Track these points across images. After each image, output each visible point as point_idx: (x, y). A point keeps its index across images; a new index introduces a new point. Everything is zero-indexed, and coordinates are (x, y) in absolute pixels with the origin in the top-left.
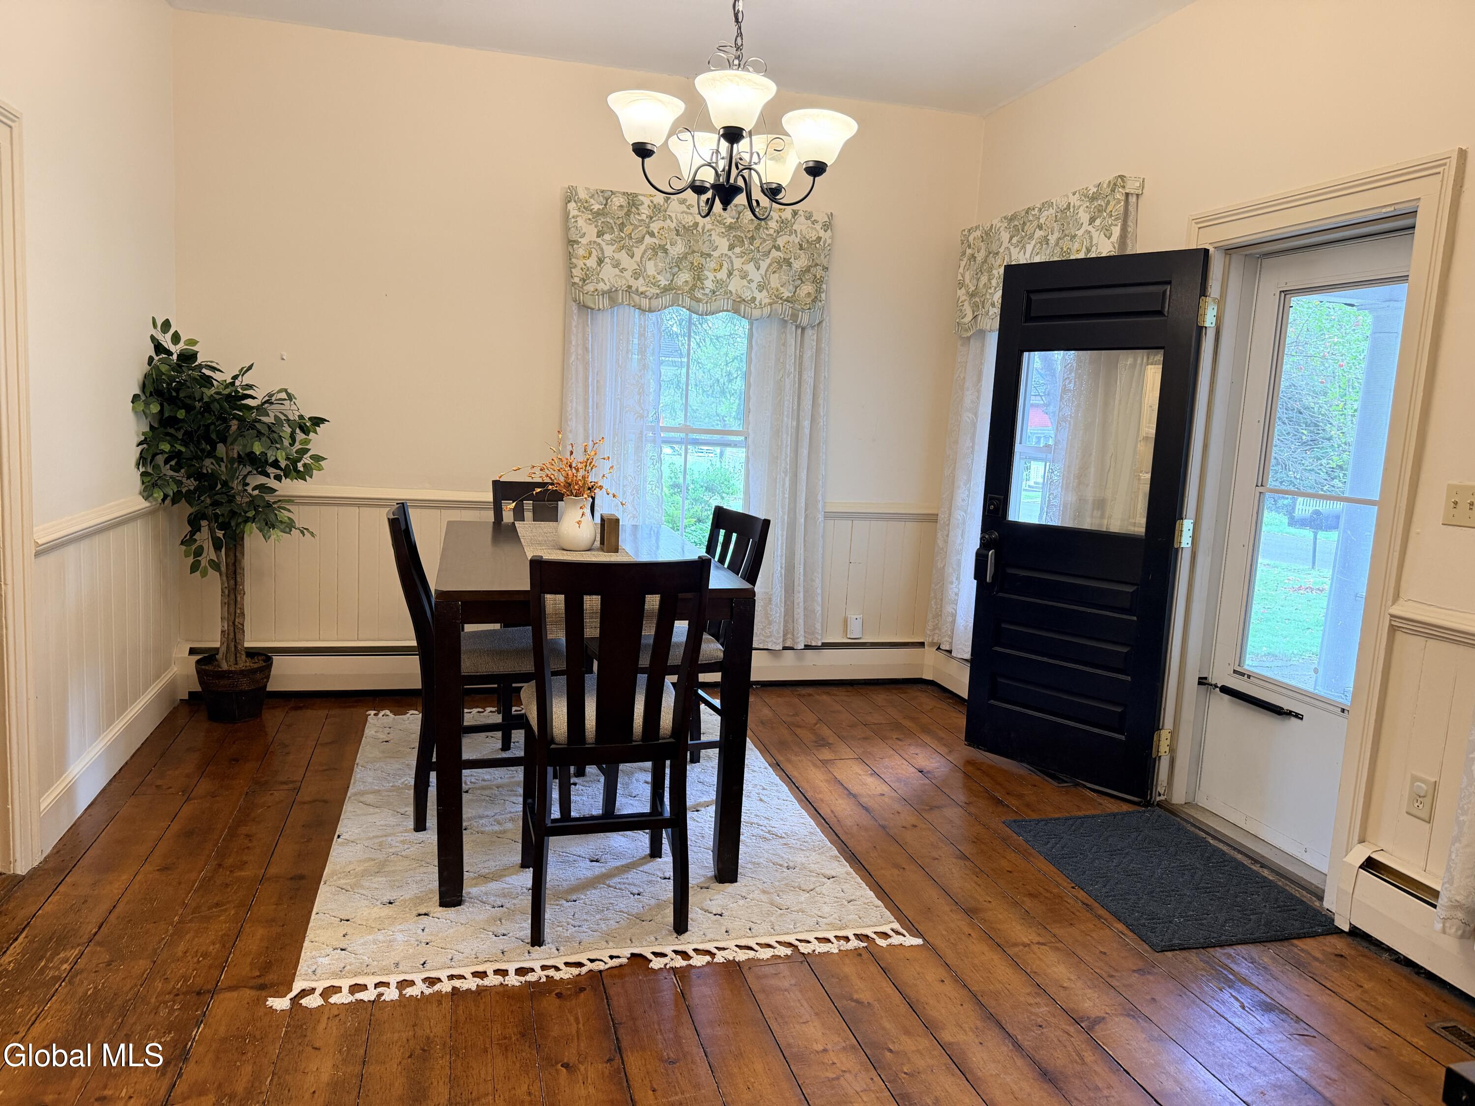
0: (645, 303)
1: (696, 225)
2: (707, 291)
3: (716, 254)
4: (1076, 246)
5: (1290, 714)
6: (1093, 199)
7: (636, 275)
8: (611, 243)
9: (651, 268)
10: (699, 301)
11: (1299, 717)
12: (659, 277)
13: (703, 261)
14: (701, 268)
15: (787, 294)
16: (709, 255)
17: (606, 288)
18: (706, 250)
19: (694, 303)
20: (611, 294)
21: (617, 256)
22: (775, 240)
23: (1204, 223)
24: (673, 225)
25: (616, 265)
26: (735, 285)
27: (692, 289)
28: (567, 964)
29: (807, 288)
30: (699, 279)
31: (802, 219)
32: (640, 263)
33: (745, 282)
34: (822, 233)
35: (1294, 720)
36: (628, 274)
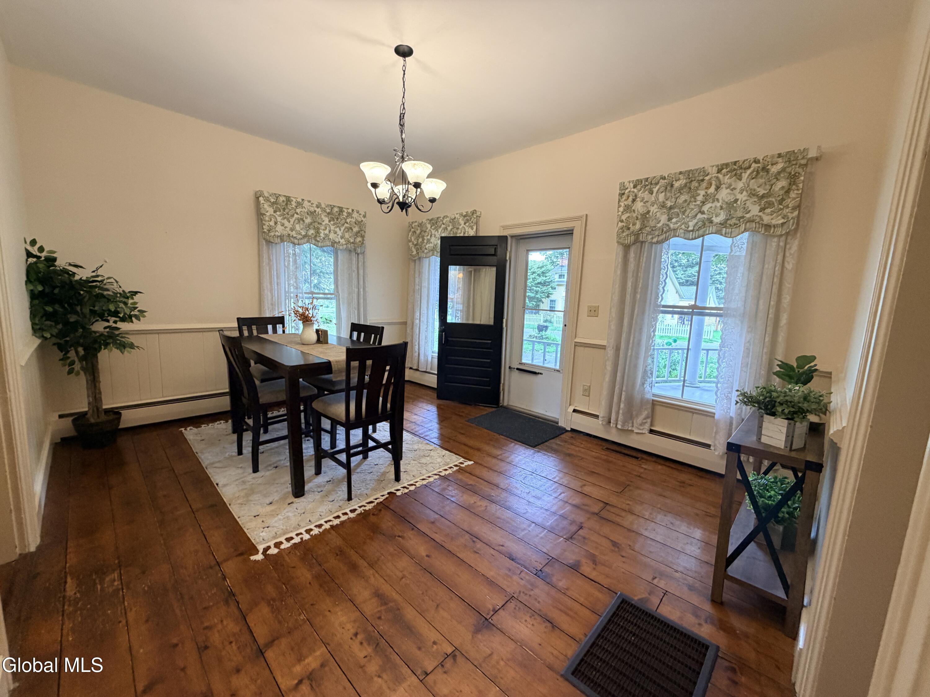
0: (296, 241)
1: (315, 211)
2: (321, 238)
3: (324, 223)
4: (459, 231)
5: (538, 373)
6: (465, 216)
7: (292, 230)
8: (280, 216)
9: (298, 227)
10: (318, 241)
11: (541, 374)
12: (301, 231)
13: (319, 226)
14: (318, 229)
15: (352, 241)
16: (321, 224)
17: (279, 234)
18: (320, 222)
19: (316, 242)
20: (282, 238)
21: (283, 221)
22: (346, 220)
23: (505, 227)
24: (306, 211)
25: (283, 225)
26: (332, 236)
27: (316, 236)
28: (367, 503)
29: (359, 239)
30: (318, 233)
31: (355, 213)
32: (293, 225)
33: (336, 235)
34: (363, 219)
35: (540, 375)
36: (288, 229)
